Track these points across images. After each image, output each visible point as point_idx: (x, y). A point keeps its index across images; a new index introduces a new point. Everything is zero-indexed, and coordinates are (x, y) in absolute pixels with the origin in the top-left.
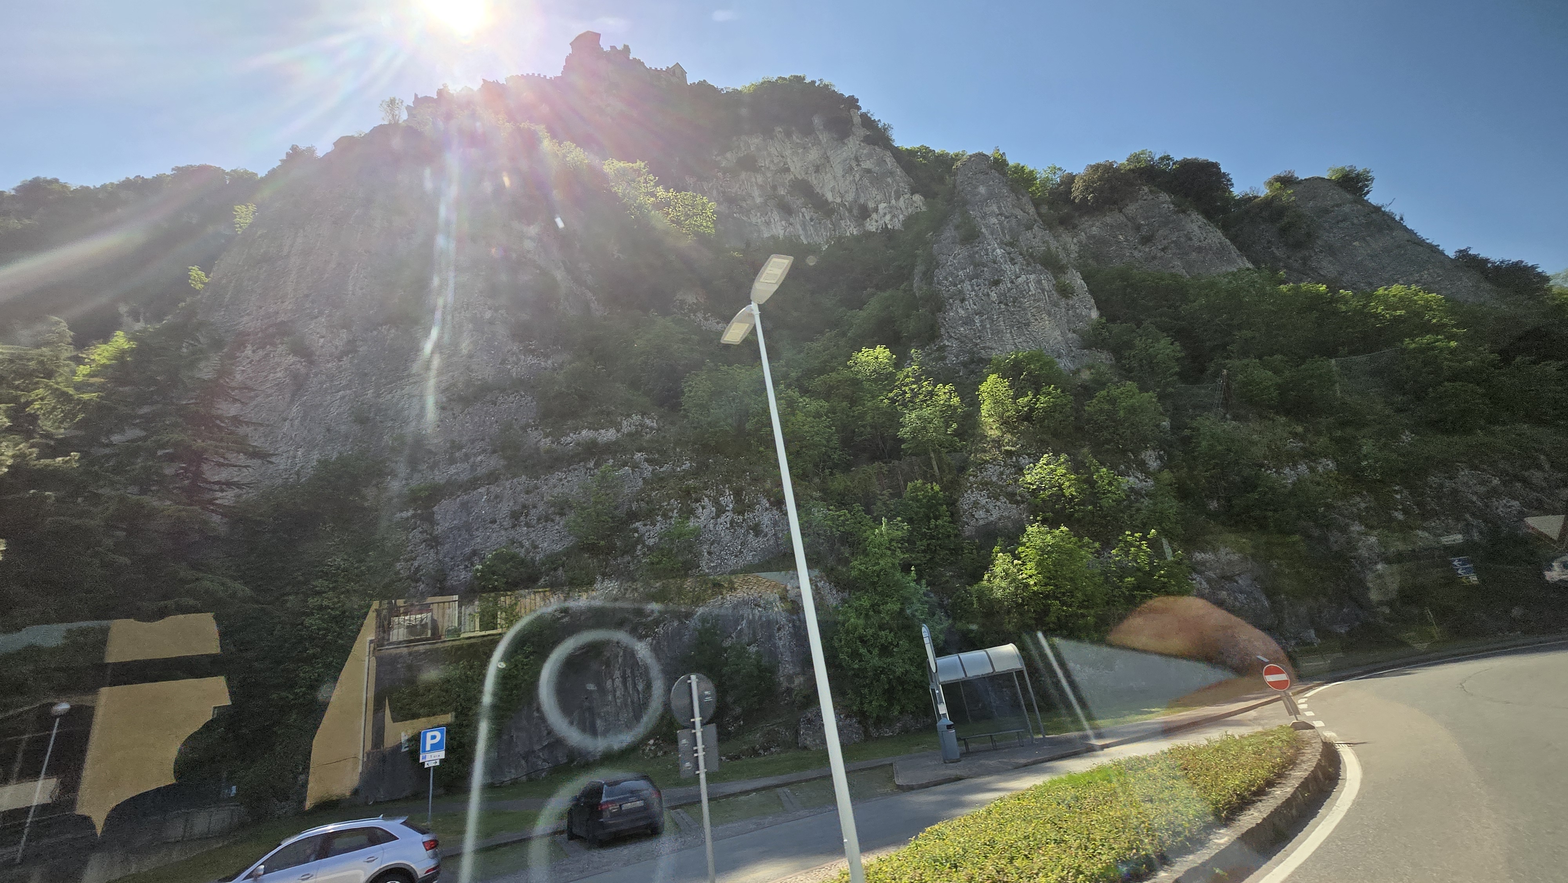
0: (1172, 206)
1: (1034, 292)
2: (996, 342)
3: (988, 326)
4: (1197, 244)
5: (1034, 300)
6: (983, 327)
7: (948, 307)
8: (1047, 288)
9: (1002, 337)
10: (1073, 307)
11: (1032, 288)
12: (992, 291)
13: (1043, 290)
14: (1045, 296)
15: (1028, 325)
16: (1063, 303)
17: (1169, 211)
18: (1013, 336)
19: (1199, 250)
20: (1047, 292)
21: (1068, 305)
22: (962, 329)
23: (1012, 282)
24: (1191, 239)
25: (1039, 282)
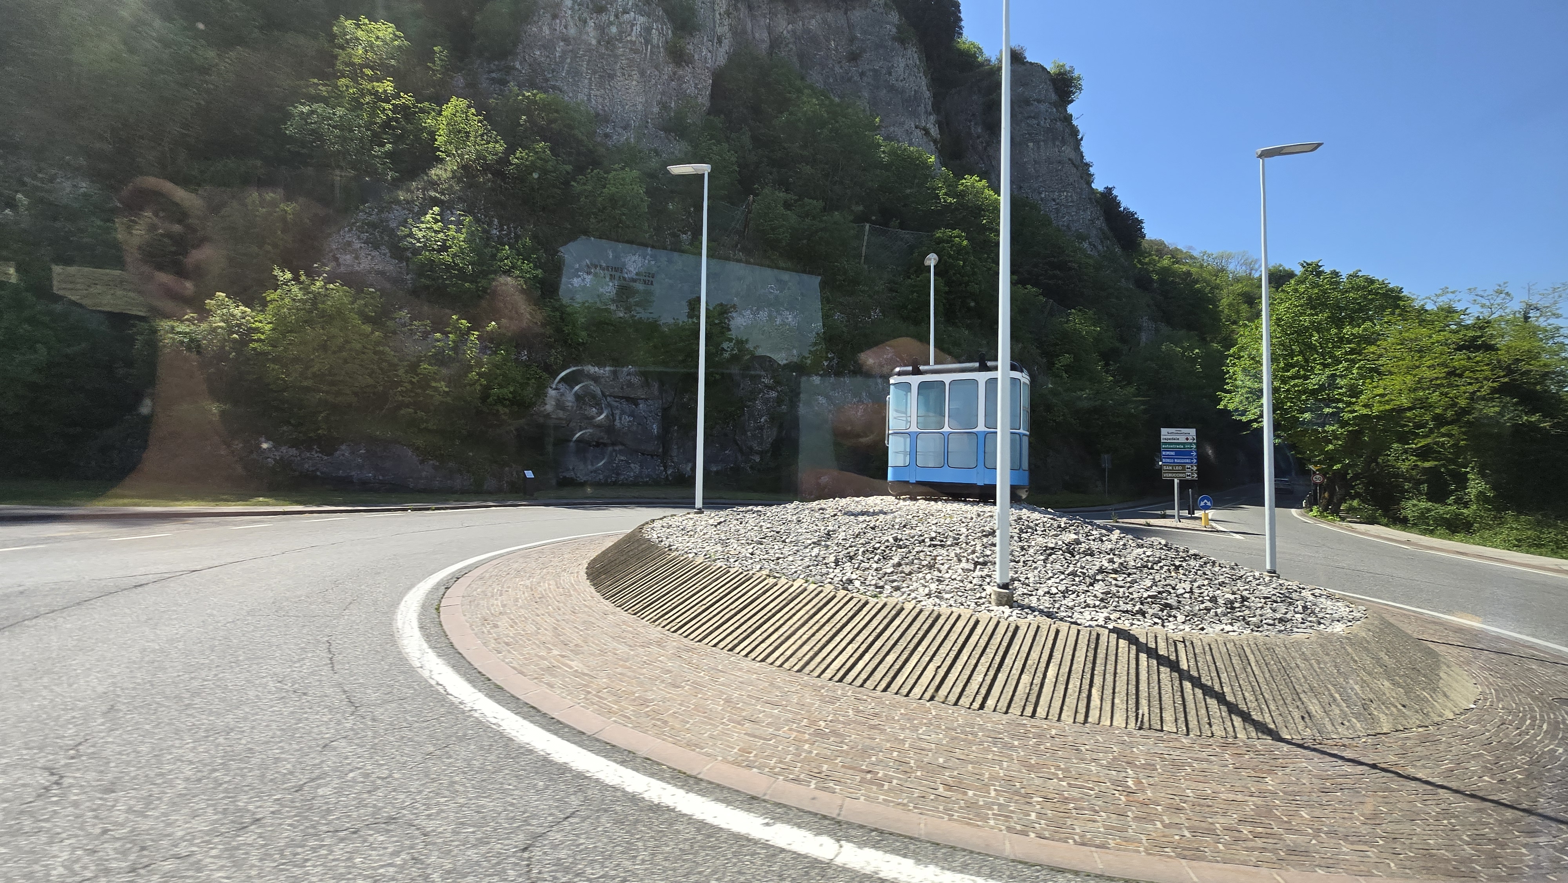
0: (894, 30)
1: (634, 39)
2: (568, 84)
3: (569, 60)
4: (893, 81)
5: (631, 49)
6: (563, 57)
7: (535, 19)
8: (655, 41)
9: (578, 81)
10: (681, 78)
11: (634, 33)
12: (591, 18)
13: (647, 42)
14: (646, 50)
15: (611, 77)
16: (668, 70)
17: (889, 34)
18: (590, 85)
19: (892, 88)
20: (653, 46)
21: (675, 73)
22: (538, 53)
23: (617, 16)
24: (890, 74)
25: (648, 30)
